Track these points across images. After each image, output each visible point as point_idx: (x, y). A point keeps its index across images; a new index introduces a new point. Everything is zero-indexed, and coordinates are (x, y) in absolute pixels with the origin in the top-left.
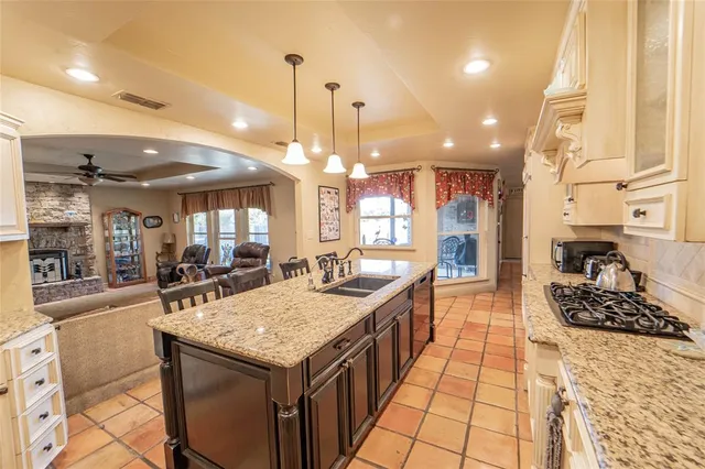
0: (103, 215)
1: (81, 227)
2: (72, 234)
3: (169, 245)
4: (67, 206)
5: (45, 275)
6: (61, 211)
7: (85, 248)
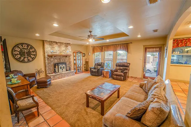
0: (74, 53)
1: (69, 56)
2: (67, 58)
3: (87, 62)
4: (66, 50)
5: (62, 70)
6: (65, 51)
7: (70, 62)
